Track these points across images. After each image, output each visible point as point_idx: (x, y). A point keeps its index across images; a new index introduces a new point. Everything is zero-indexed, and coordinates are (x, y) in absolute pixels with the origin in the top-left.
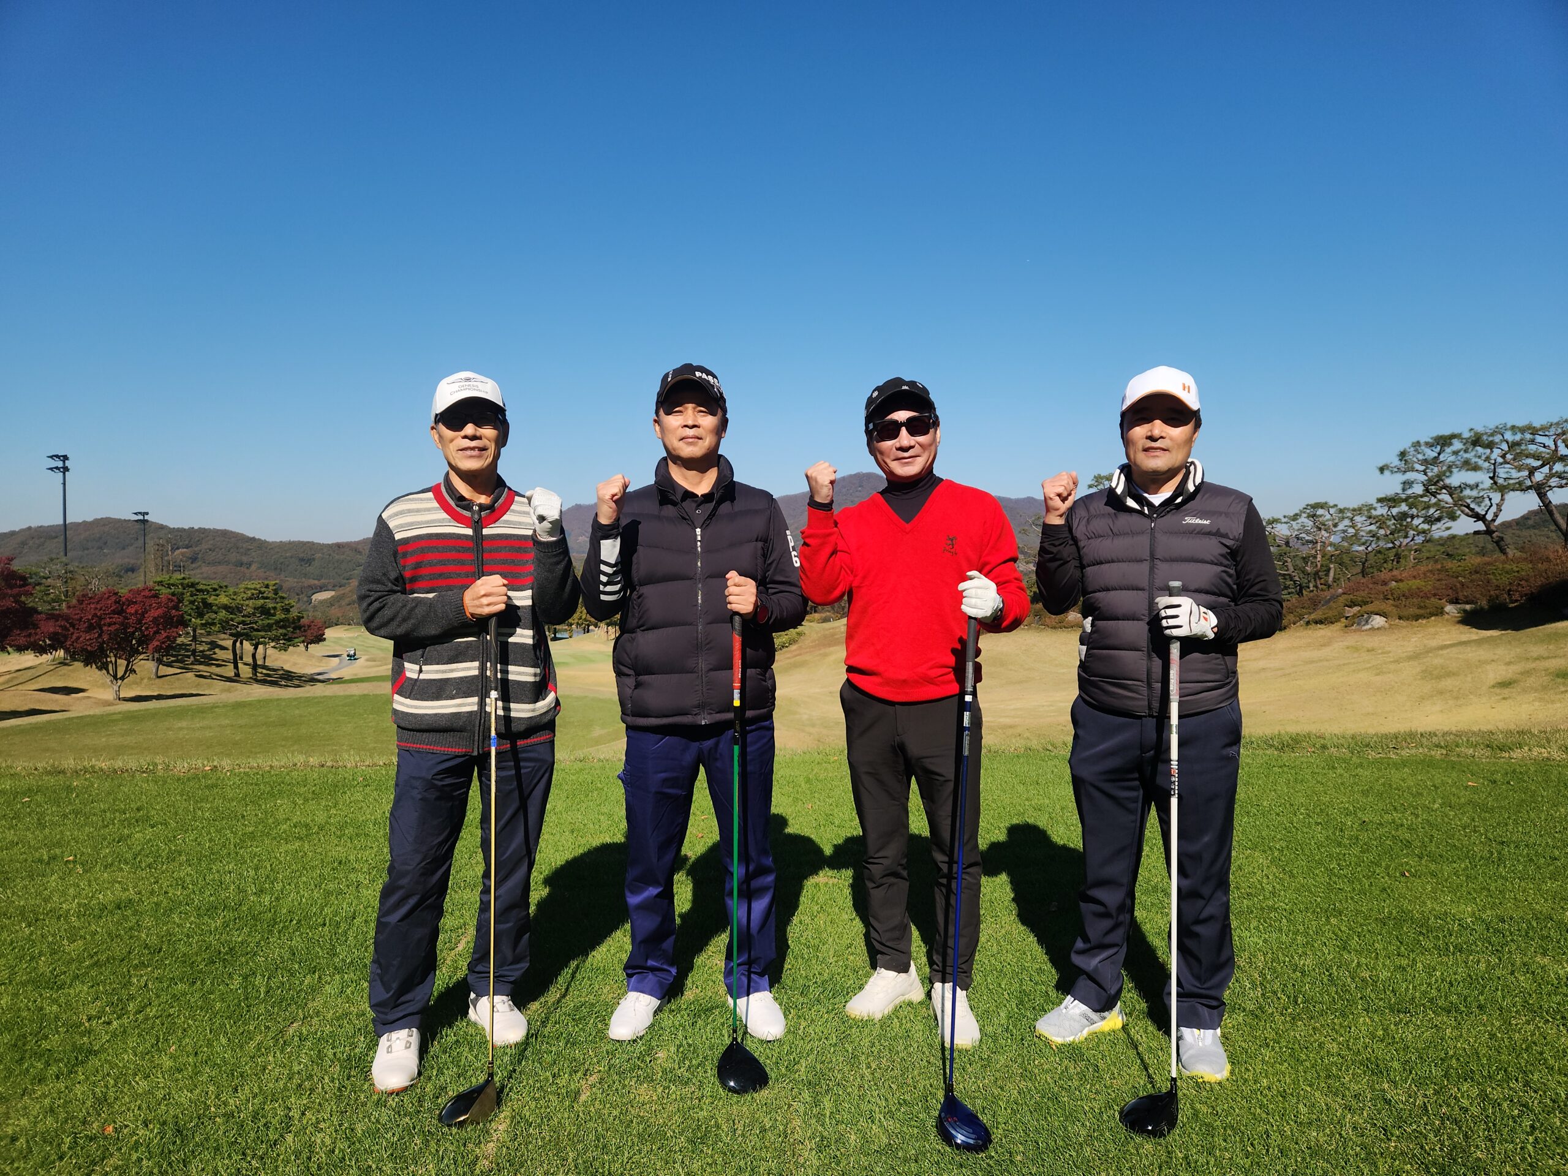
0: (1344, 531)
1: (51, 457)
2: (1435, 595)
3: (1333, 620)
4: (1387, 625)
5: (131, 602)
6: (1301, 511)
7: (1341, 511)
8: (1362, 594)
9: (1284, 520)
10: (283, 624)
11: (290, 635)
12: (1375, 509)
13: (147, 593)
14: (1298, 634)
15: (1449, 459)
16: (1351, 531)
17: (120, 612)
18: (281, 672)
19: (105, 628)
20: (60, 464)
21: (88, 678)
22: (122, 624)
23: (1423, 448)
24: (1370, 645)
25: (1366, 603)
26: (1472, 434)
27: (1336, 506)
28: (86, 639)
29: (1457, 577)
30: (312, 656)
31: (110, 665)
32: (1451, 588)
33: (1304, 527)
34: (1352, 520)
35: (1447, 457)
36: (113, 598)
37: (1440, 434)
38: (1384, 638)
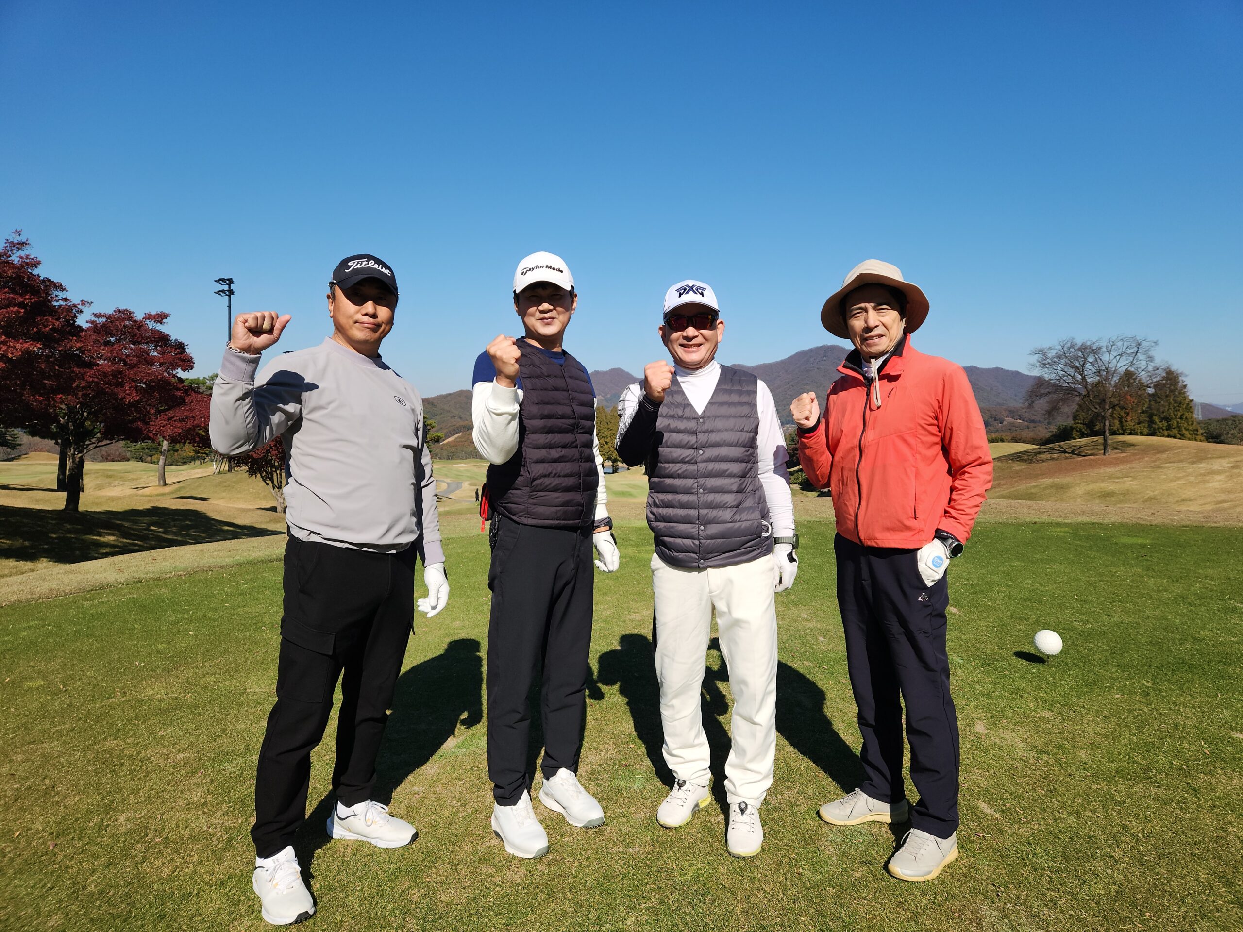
20: (226, 288)
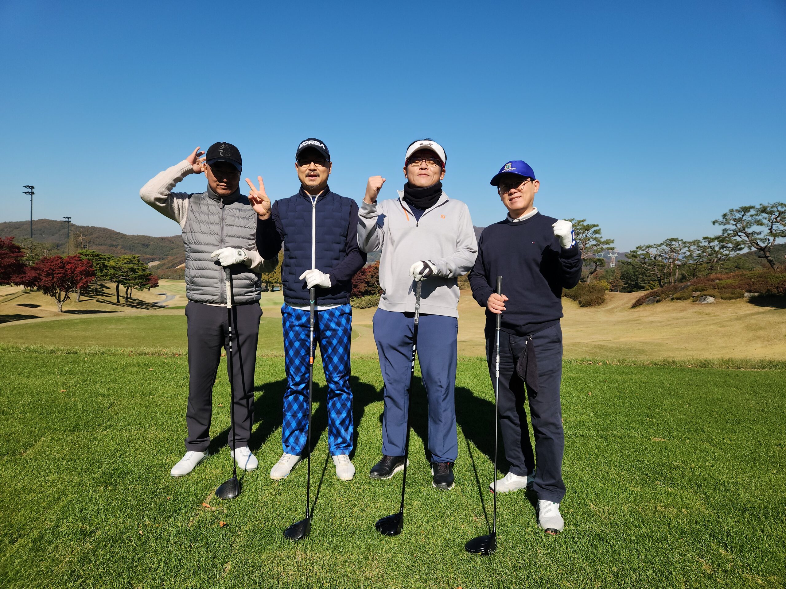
0: (685, 253)
1: (25, 187)
2: (739, 288)
3: (686, 298)
4: (715, 302)
5: (68, 263)
6: (664, 242)
7: (685, 243)
8: (700, 286)
9: (655, 246)
10: (141, 277)
11: (144, 283)
12: (701, 243)
13: (77, 258)
14: (667, 304)
15: (748, 219)
16: (688, 253)
17: (63, 268)
18: (137, 301)
19: (55, 275)
20: (30, 190)
21: (44, 300)
22: (64, 274)
23: (735, 212)
24: (707, 312)
25: (703, 290)
26: (761, 206)
27: (682, 240)
28: (46, 281)
29: (750, 279)
30: (152, 294)
31: (57, 294)
32: (748, 284)
33: (664, 250)
34: (689, 247)
35: (747, 217)
36: (60, 260)
37: (744, 206)
38: (714, 308)
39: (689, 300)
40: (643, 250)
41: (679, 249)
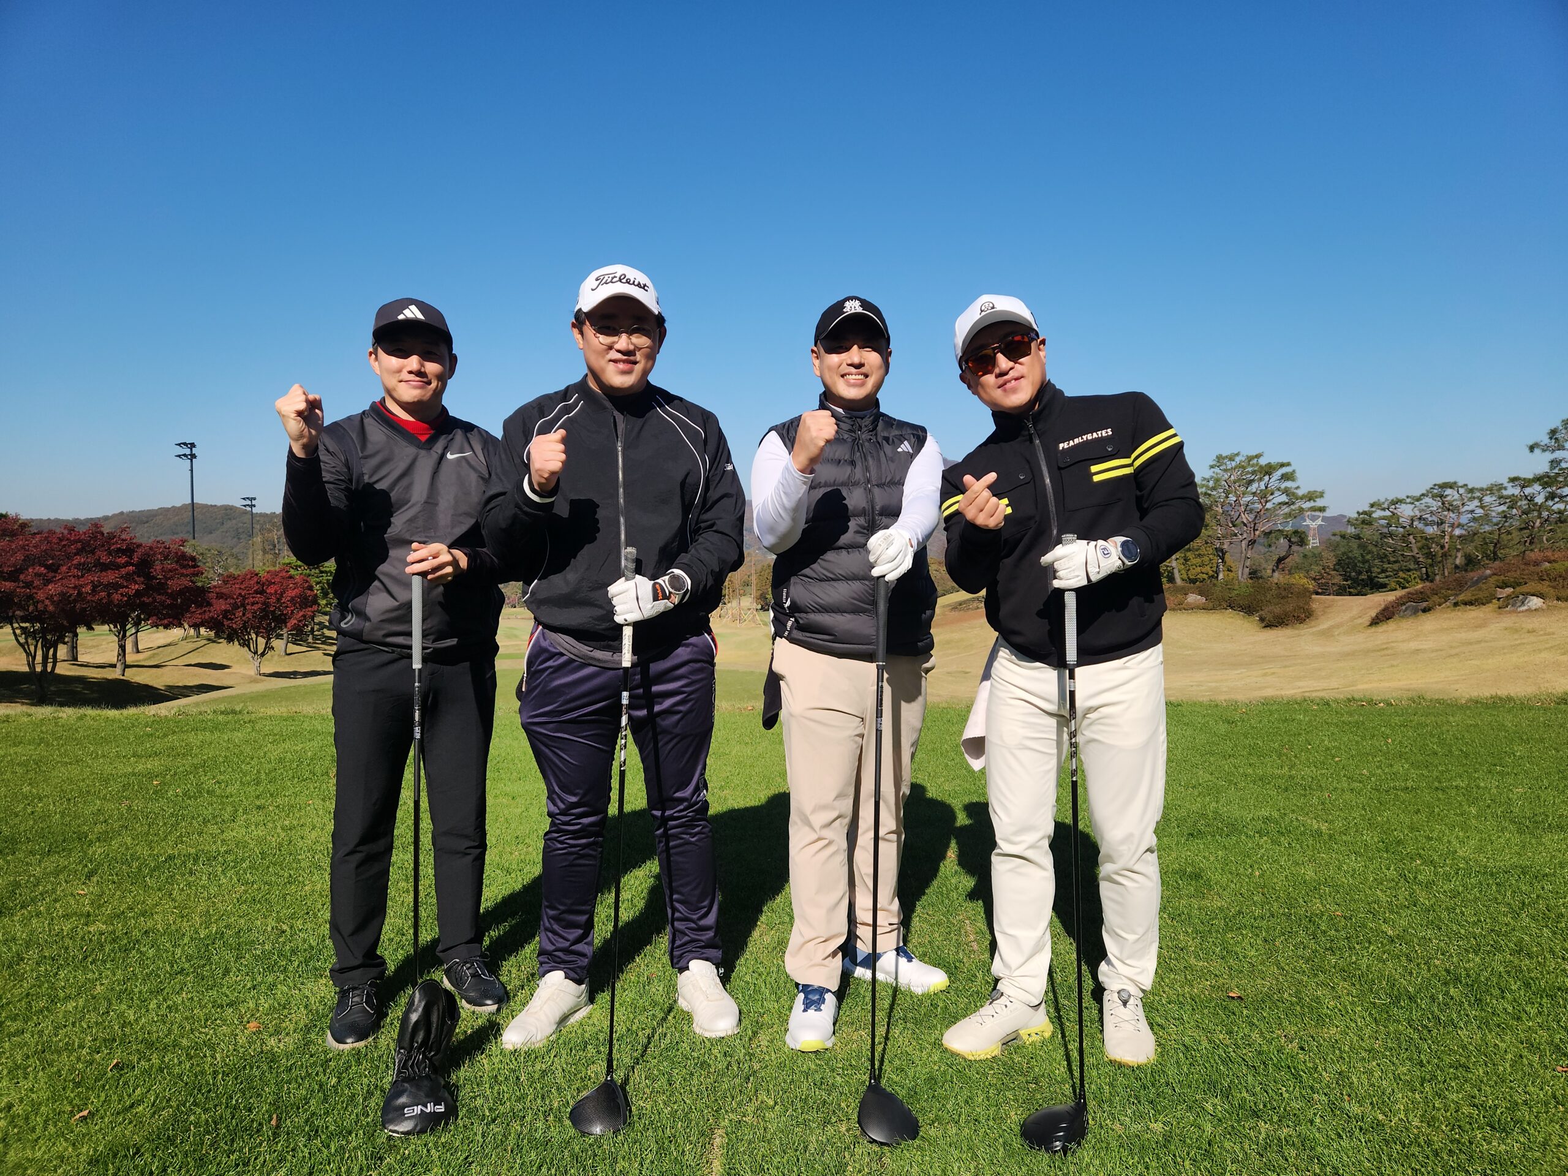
0: (1472, 512)
1: (179, 445)
3: (1484, 601)
4: (1545, 606)
5: (270, 583)
6: (1428, 491)
7: (1471, 491)
8: (1511, 576)
9: (1408, 500)
12: (1505, 488)
14: (1445, 615)
16: (1480, 512)
17: (262, 592)
19: (249, 607)
21: (231, 655)
22: (264, 603)
24: (1530, 627)
25: (1519, 584)
27: (1466, 485)
31: (251, 642)
33: (1429, 507)
34: (1481, 500)
36: (255, 579)
38: (1544, 619)
39: (1490, 605)
40: (1384, 509)
41: (1459, 503)
